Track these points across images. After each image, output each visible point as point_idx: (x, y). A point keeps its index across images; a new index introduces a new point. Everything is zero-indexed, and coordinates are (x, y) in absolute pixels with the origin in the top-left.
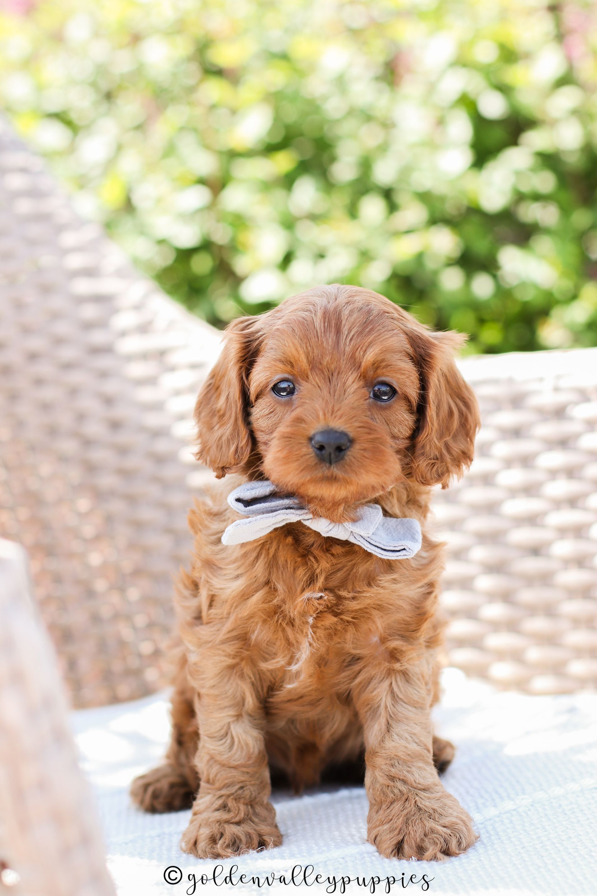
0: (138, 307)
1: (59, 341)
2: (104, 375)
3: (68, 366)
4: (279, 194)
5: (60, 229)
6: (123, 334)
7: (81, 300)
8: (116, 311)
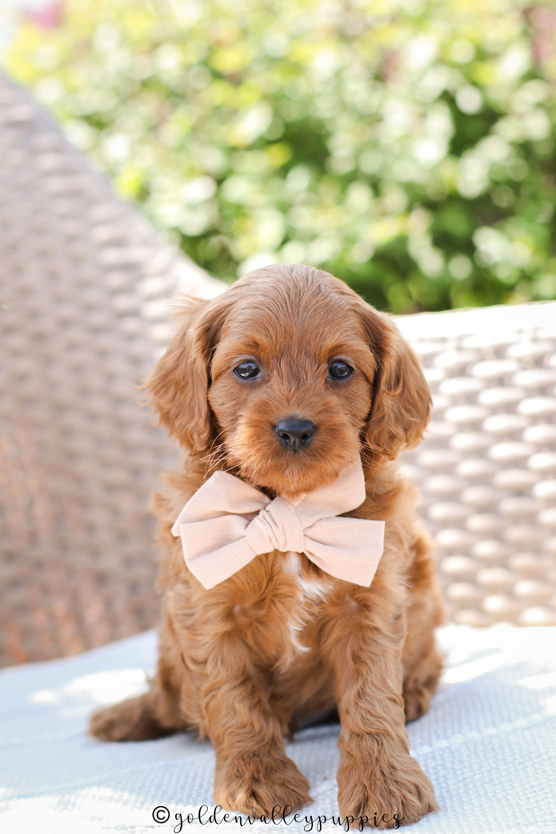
0: (164, 272)
1: (89, 308)
2: (131, 337)
3: (97, 331)
4: (277, 182)
5: (91, 203)
6: (151, 298)
7: (111, 268)
8: (142, 278)
